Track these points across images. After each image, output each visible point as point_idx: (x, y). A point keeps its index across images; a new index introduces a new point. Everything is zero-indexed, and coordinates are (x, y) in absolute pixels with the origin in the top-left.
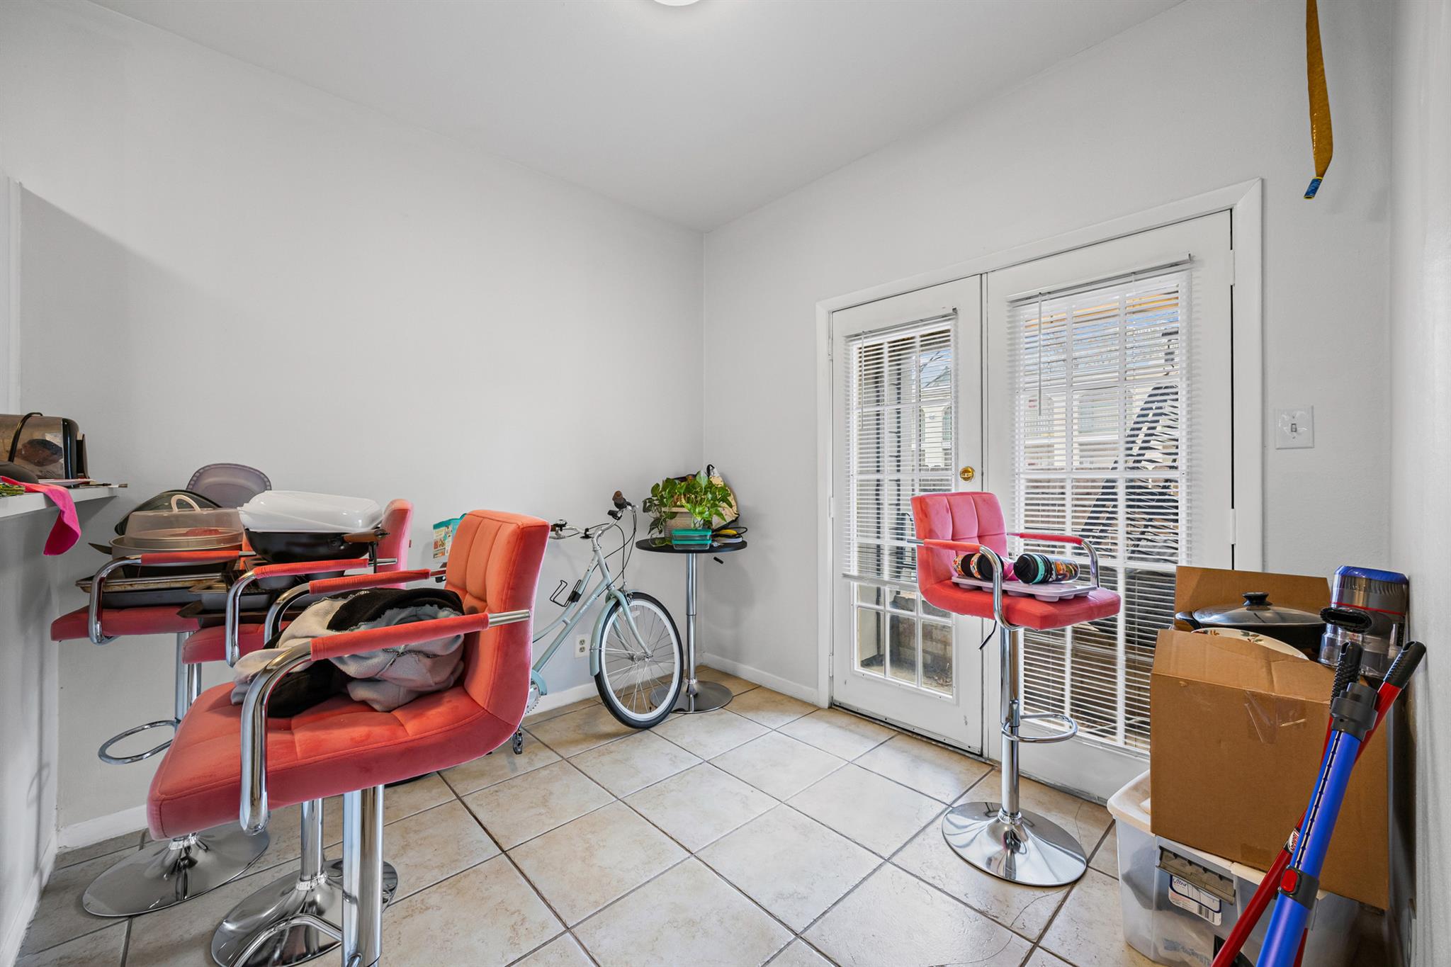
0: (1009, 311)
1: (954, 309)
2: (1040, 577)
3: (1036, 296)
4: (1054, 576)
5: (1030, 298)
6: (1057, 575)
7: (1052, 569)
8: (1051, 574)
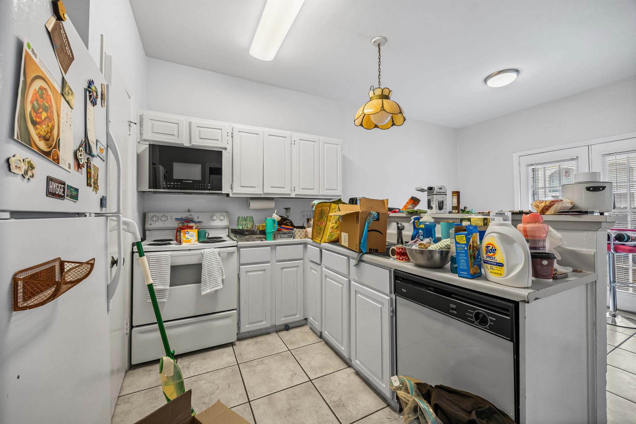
0: (602, 158)
1: (577, 157)
2: (626, 240)
3: (614, 153)
4: (630, 240)
5: (611, 154)
6: (632, 240)
7: (630, 238)
8: (630, 239)
